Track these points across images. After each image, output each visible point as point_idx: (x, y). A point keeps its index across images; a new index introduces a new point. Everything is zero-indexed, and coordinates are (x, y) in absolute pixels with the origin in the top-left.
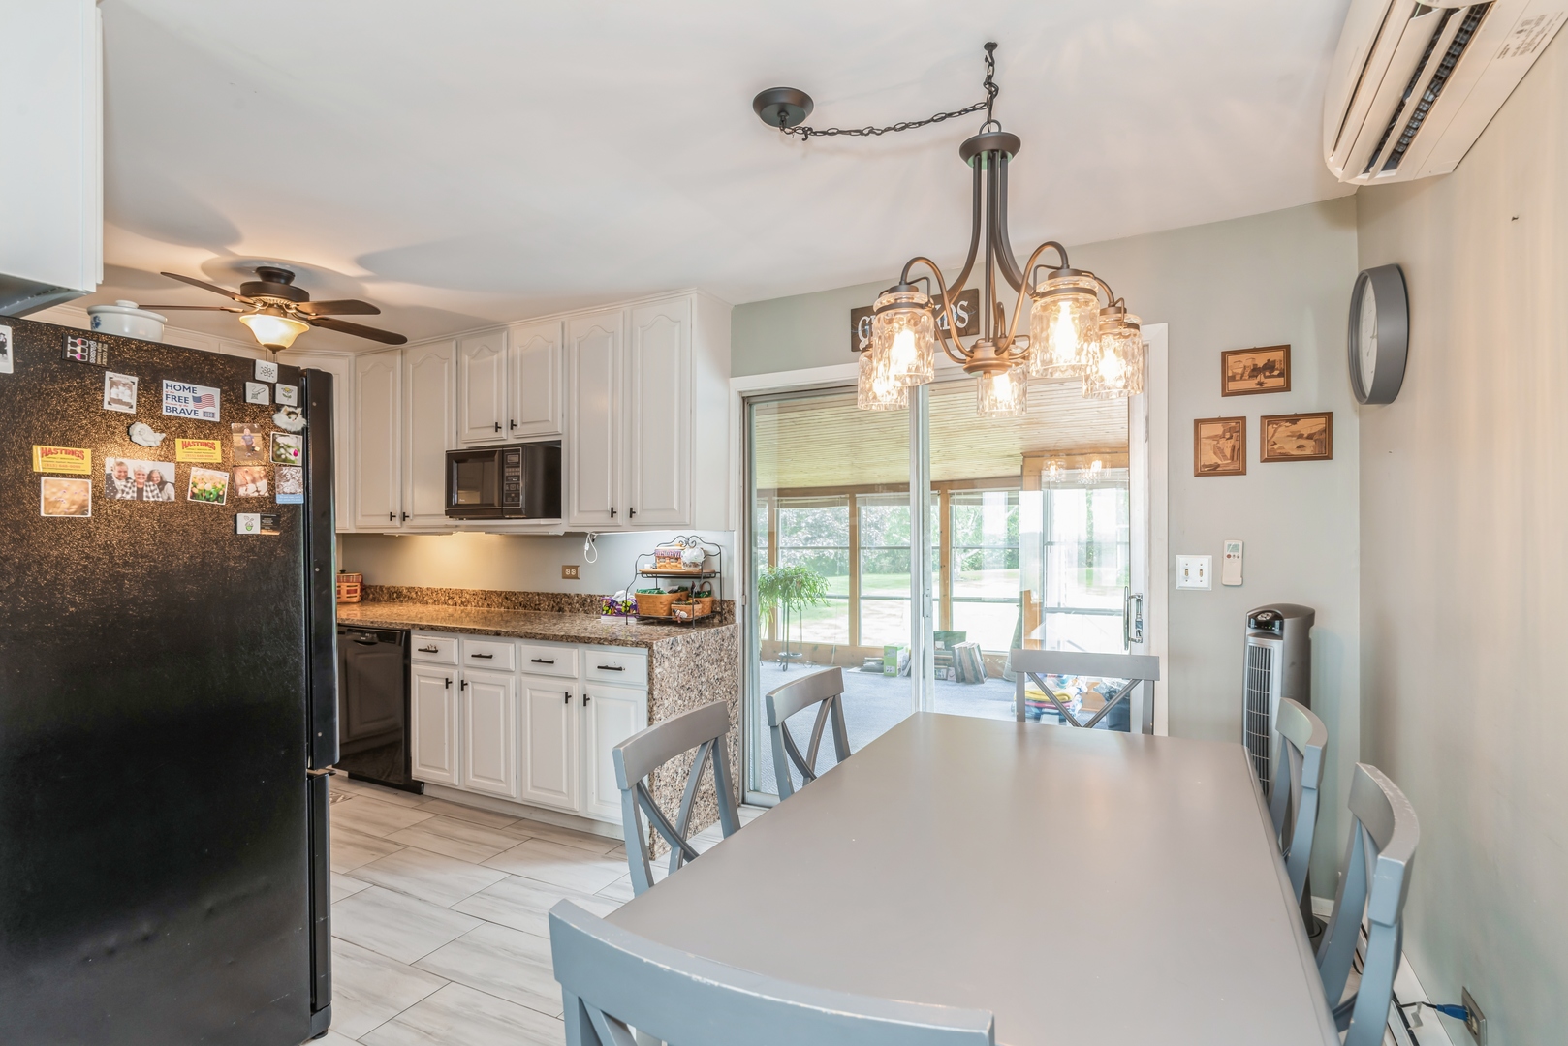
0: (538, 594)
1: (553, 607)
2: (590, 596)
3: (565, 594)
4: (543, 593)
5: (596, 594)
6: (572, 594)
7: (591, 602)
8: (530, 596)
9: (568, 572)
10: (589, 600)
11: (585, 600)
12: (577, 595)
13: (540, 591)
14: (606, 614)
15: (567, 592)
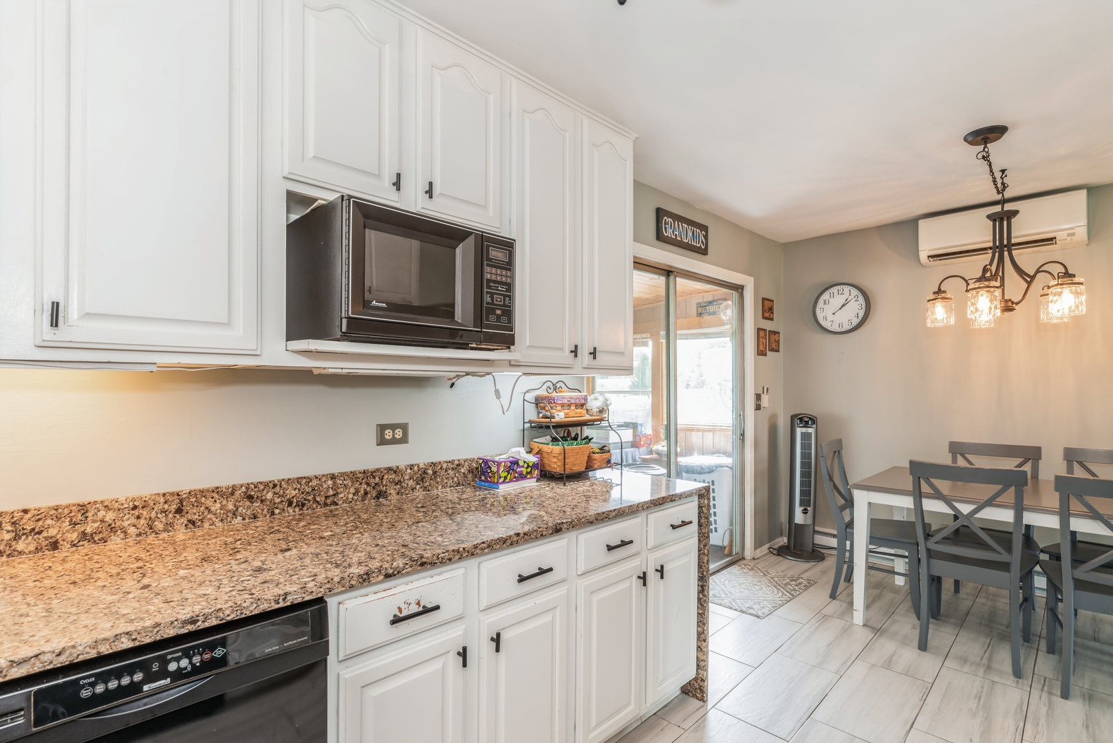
0: (333, 477)
1: (366, 493)
2: (434, 464)
3: (389, 469)
4: (342, 474)
5: (442, 459)
6: (402, 467)
7: (435, 473)
8: (314, 483)
9: (388, 434)
10: (430, 472)
11: (425, 473)
12: (411, 467)
13: (336, 471)
14: (504, 482)
15: (393, 464)
